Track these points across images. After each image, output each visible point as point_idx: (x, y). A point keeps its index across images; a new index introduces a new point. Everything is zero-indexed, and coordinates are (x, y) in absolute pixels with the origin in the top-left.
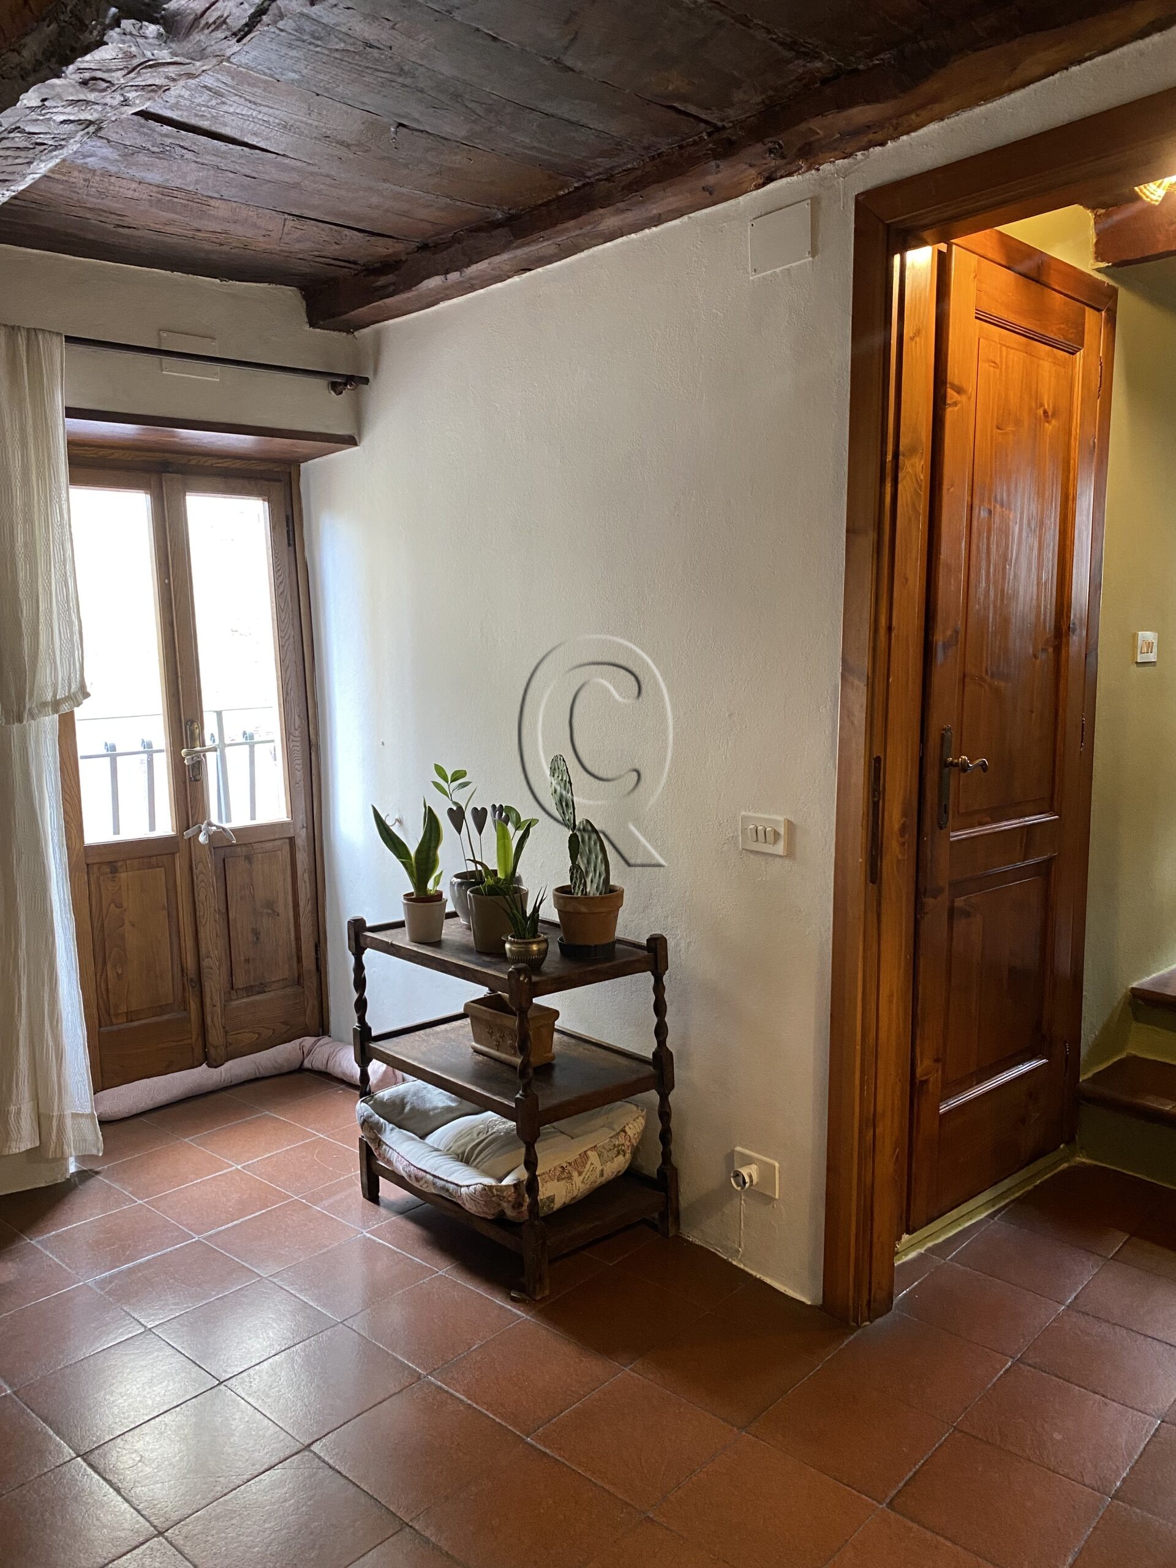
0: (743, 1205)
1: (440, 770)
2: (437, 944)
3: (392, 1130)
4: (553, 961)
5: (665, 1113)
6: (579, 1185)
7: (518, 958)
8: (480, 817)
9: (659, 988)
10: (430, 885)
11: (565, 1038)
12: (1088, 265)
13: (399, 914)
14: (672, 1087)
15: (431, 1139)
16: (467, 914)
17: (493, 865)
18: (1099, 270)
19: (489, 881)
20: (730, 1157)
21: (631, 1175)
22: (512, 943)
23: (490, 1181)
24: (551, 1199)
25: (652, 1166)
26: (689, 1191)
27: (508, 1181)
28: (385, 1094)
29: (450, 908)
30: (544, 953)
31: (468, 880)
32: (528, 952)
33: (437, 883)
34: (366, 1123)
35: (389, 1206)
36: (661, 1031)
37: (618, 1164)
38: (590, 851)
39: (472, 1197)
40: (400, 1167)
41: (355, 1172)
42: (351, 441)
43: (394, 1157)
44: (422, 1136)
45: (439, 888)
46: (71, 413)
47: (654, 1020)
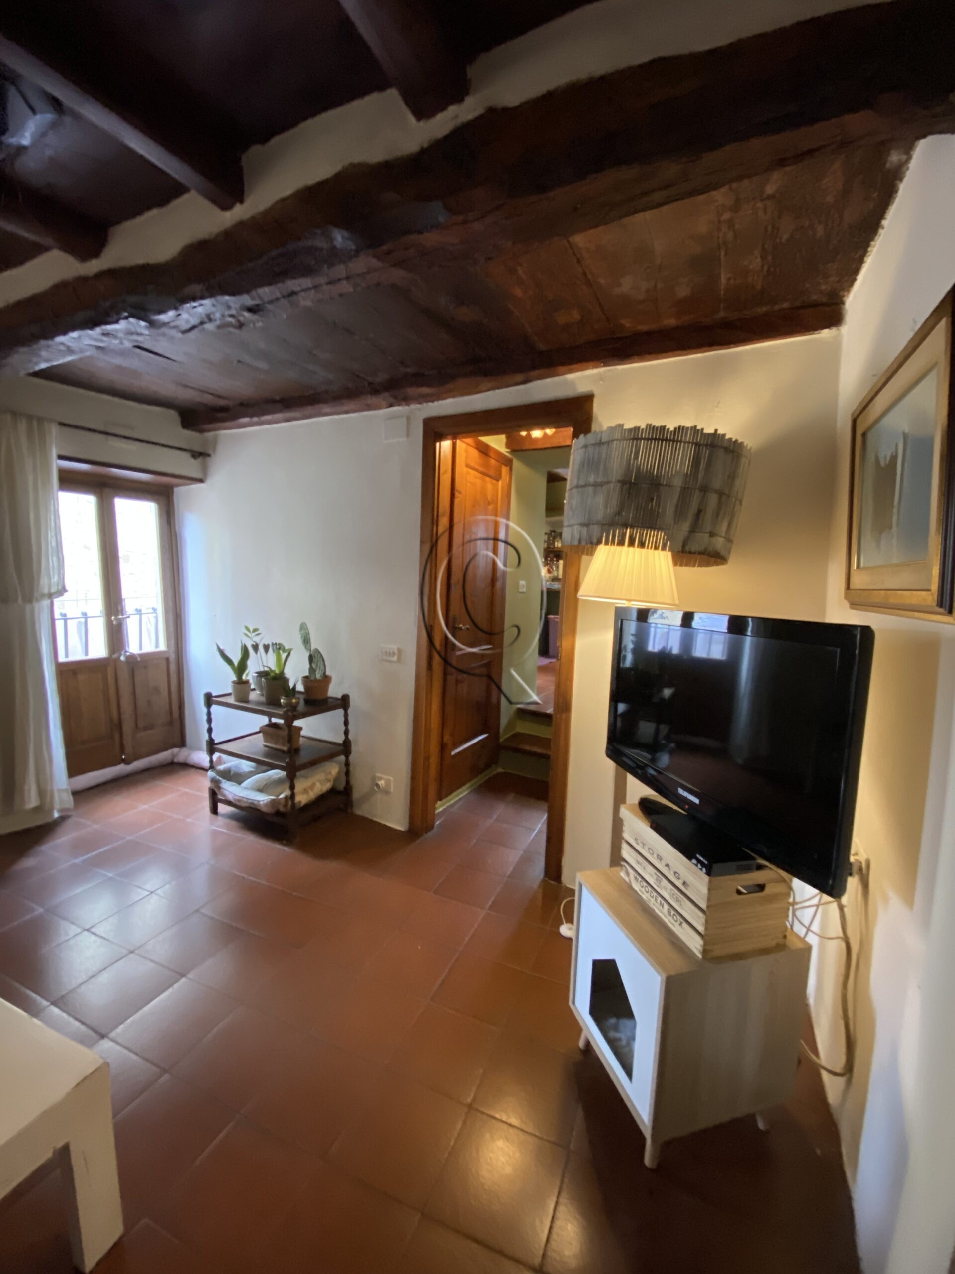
0: (379, 796)
1: (247, 628)
2: (247, 701)
3: (225, 782)
4: (301, 707)
5: (347, 764)
6: (312, 795)
7: (286, 705)
8: (266, 648)
9: (346, 715)
10: (244, 677)
11: (305, 739)
12: (504, 450)
13: (230, 690)
14: (350, 753)
15: (245, 784)
16: (261, 689)
17: (273, 669)
18: (508, 452)
19: (272, 674)
20: (374, 779)
21: (333, 791)
22: (284, 699)
23: (273, 797)
24: (300, 802)
25: (341, 786)
26: (356, 795)
27: (282, 796)
28: (221, 768)
29: (252, 687)
30: (298, 703)
31: (261, 674)
32: (292, 703)
33: (247, 675)
34: (213, 781)
35: (224, 815)
36: (346, 732)
37: (328, 786)
38: (318, 661)
39: (266, 805)
40: (230, 797)
41: (207, 804)
42: (201, 481)
43: (227, 793)
44: (240, 783)
45: (248, 678)
46: (61, 457)
47: (343, 728)
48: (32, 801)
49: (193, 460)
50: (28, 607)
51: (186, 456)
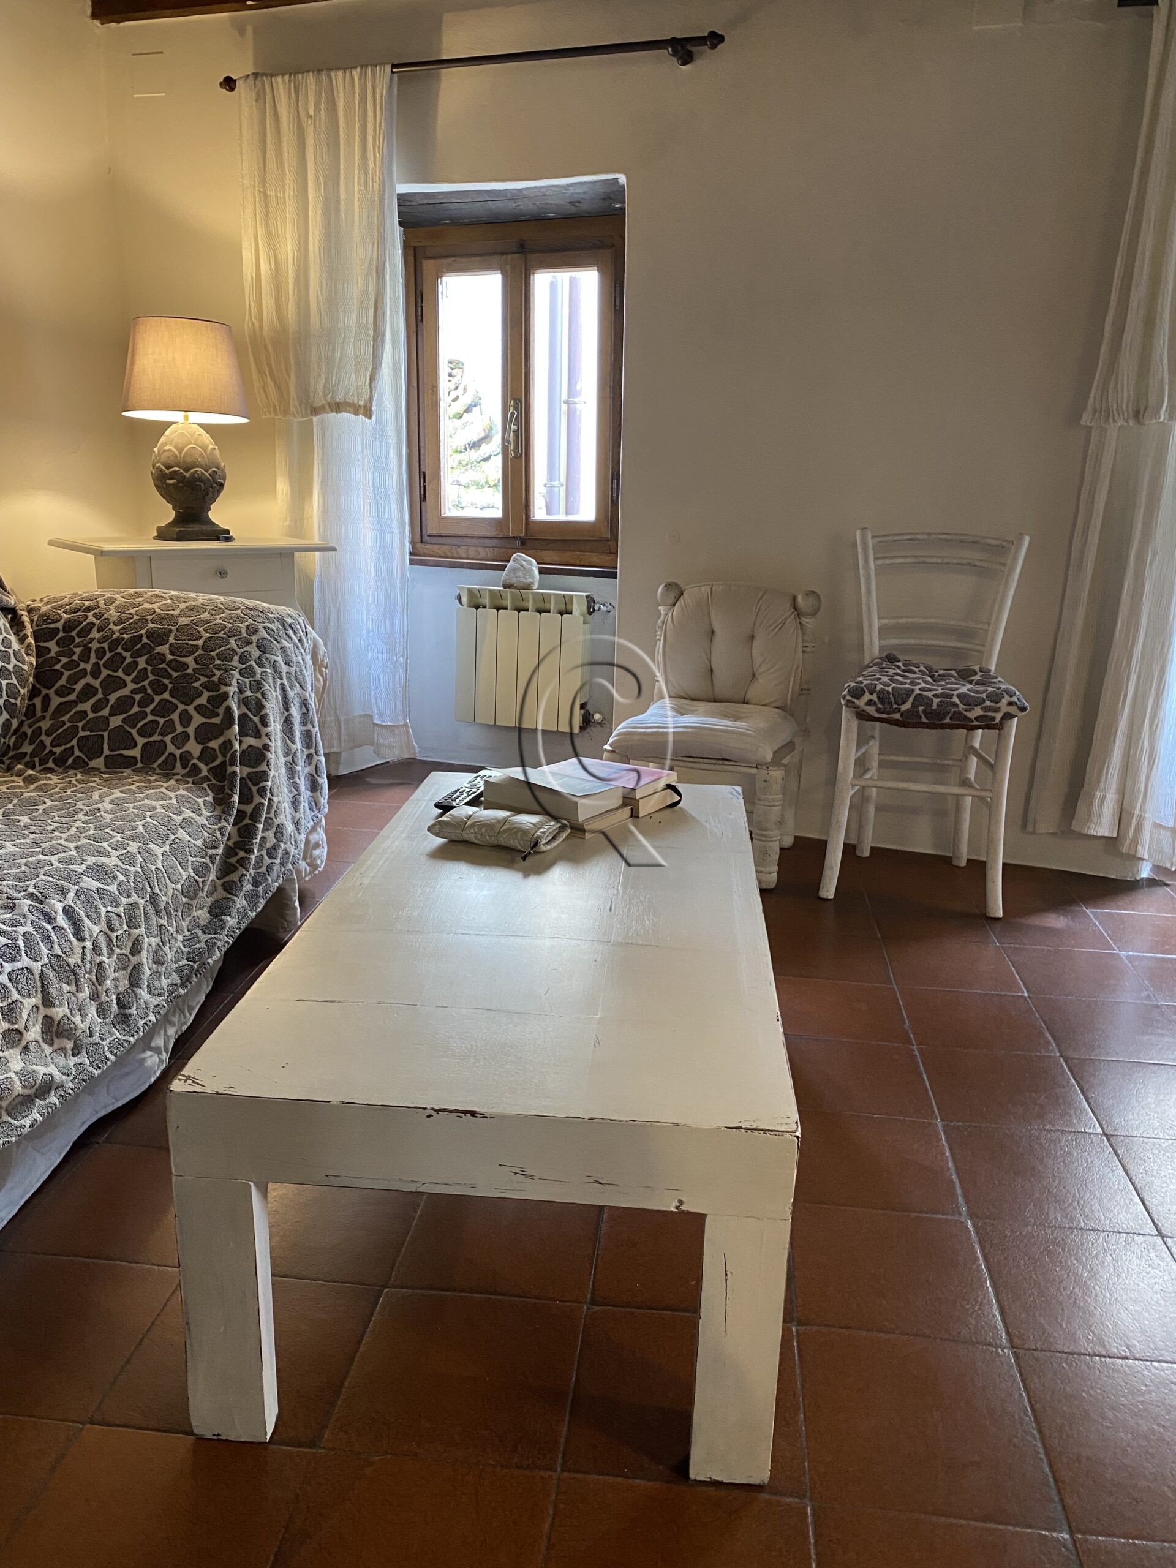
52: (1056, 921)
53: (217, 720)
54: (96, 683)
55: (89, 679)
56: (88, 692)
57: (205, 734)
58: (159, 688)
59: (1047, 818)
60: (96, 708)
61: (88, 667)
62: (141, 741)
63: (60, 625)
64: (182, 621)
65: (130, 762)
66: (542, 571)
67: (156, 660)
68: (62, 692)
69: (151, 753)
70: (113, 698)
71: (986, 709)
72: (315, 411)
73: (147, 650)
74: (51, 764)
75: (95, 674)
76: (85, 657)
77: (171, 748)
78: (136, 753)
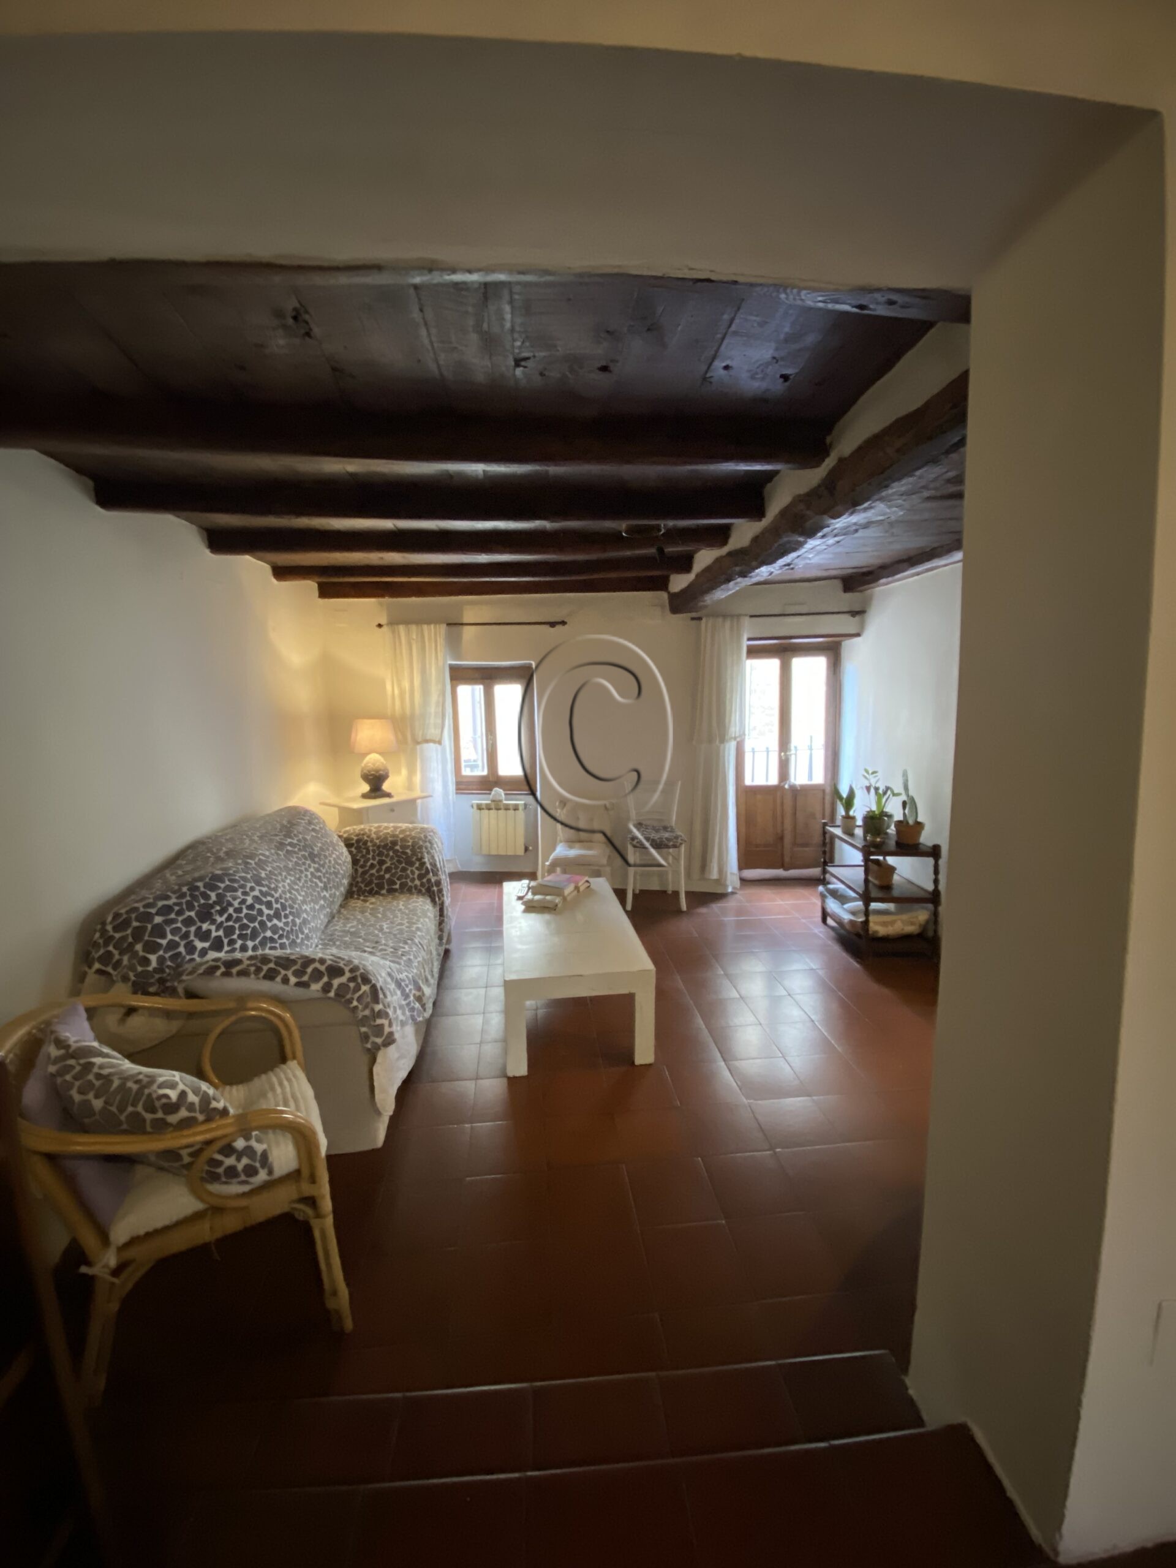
1: (867, 771)
2: (852, 837)
3: (832, 900)
4: (892, 846)
5: (936, 913)
6: (892, 930)
9: (936, 864)
10: (851, 813)
11: (898, 878)
14: (939, 904)
15: (846, 906)
17: (875, 809)
19: (873, 816)
22: (869, 837)
24: (877, 932)
25: (930, 932)
28: (831, 886)
30: (890, 843)
32: (875, 841)
33: (854, 811)
34: (824, 896)
35: (830, 928)
36: (936, 883)
37: (913, 928)
38: (911, 807)
40: (835, 914)
41: (819, 914)
42: (858, 635)
43: (832, 910)
44: (843, 904)
45: (855, 815)
46: (749, 639)
47: (933, 877)
48: (714, 875)
49: (852, 618)
50: (722, 746)
51: (847, 618)
52: (703, 910)
53: (423, 872)
54: (375, 862)
55: (371, 861)
56: (372, 866)
57: (420, 877)
58: (400, 862)
59: (696, 874)
60: (378, 871)
61: (370, 856)
62: (398, 882)
63: (354, 842)
64: (401, 836)
65: (395, 890)
66: (506, 794)
67: (396, 851)
68: (362, 867)
69: (403, 885)
70: (384, 867)
71: (674, 842)
72: (418, 743)
73: (391, 848)
74: (367, 894)
75: (374, 859)
76: (368, 852)
77: (410, 884)
78: (397, 886)
